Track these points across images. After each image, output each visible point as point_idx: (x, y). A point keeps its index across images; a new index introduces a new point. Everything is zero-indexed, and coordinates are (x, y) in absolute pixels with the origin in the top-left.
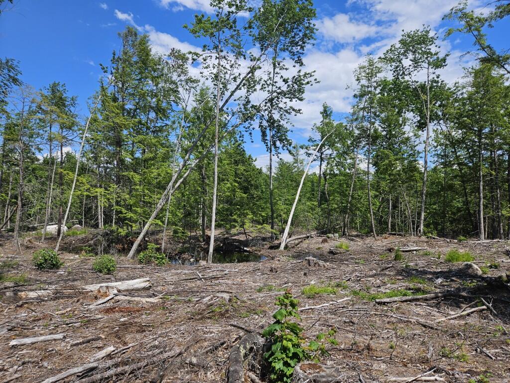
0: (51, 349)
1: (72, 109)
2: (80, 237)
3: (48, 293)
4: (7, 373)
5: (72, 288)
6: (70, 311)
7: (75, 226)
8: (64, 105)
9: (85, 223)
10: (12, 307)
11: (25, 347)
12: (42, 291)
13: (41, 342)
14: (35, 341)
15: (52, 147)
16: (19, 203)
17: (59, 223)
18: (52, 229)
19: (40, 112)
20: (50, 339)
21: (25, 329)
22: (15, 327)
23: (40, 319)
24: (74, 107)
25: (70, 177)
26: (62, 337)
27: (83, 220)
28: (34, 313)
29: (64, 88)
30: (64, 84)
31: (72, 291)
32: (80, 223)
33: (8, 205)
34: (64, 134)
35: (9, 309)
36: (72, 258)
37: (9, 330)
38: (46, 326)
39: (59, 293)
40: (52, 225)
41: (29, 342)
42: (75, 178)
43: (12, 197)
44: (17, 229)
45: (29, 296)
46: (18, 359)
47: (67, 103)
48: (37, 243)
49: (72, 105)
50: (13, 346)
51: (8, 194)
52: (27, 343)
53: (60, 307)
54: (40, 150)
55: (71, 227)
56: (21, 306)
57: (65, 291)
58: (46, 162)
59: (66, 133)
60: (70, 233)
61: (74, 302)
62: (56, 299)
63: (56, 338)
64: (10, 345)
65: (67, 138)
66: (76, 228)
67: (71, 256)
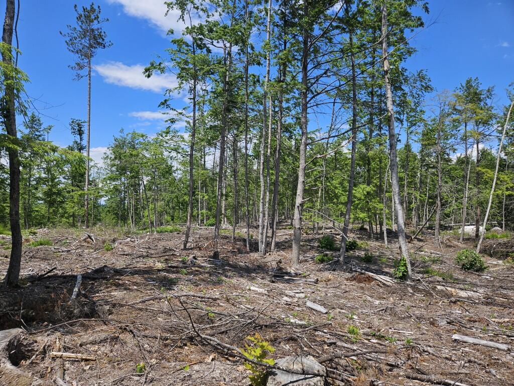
0: (496, 357)
1: (489, 101)
2: (501, 241)
3: (478, 296)
4: (455, 364)
5: (505, 296)
6: (508, 322)
7: (494, 228)
8: (480, 100)
9: (505, 225)
10: (446, 301)
11: (466, 344)
12: (472, 292)
13: (484, 346)
14: (477, 342)
15: (468, 146)
16: (439, 202)
17: (478, 223)
18: (470, 229)
19: (455, 113)
20: (492, 346)
21: (463, 327)
22: (453, 322)
23: (476, 321)
24: (491, 98)
25: (490, 176)
26: (506, 349)
27: (503, 222)
28: (467, 313)
29: (477, 82)
30: (477, 78)
31: (504, 300)
32: (501, 226)
33: (427, 204)
34: (479, 130)
35: (443, 302)
36: (495, 263)
37: (448, 323)
38: (485, 331)
39: (491, 298)
40: (468, 225)
41: (471, 342)
42: (496, 176)
43: (430, 198)
44: (438, 227)
45: (459, 295)
46: (463, 355)
47: (482, 96)
48: (455, 243)
49: (488, 97)
50: (456, 340)
51: (426, 195)
52: (469, 341)
53: (496, 315)
54: (454, 150)
55: (489, 229)
56: (455, 302)
57: (497, 298)
58: (460, 161)
59: (482, 129)
60: (490, 235)
61: (510, 313)
62: (487, 304)
63: (499, 347)
64: (452, 337)
65: (484, 134)
66: (495, 231)
67: (494, 261)
